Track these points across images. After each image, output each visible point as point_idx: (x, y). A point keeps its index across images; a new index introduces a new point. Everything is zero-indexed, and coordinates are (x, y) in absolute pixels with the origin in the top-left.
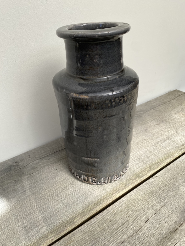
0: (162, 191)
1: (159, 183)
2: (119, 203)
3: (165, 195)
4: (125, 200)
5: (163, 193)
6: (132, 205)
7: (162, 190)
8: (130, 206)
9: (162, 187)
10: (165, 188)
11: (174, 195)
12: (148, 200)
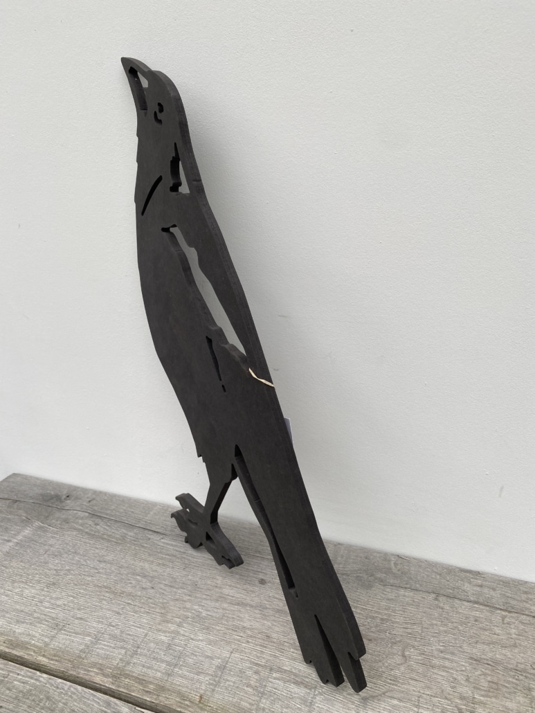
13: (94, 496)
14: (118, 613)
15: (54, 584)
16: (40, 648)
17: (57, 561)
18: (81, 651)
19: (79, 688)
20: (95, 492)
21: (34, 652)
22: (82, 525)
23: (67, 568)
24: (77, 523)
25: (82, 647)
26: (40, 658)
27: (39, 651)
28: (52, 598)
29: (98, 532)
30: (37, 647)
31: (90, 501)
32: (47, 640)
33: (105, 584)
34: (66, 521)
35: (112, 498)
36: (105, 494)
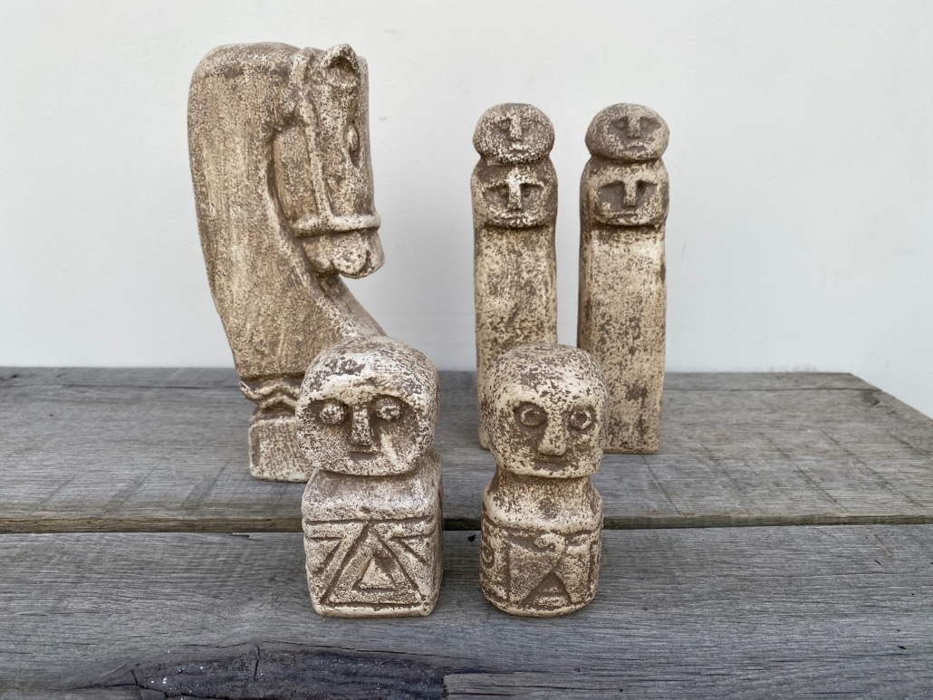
0: (186, 578)
1: (217, 556)
2: (16, 538)
3: (168, 591)
4: (42, 541)
5: (176, 583)
6: (36, 560)
7: (186, 575)
8: (25, 560)
9: (202, 569)
10: (208, 575)
11: (191, 609)
12: (94, 575)
13: (64, 372)
14: (163, 458)
15: (28, 449)
16: (32, 505)
17: (24, 430)
18: (114, 496)
19: (122, 535)
20: (63, 369)
21: (23, 509)
22: (53, 395)
23: (46, 433)
24: (47, 395)
25: (113, 494)
26: (40, 513)
27: (34, 507)
28: (32, 461)
29: (88, 397)
30: (25, 504)
31: (59, 376)
32: (43, 496)
33: (126, 438)
34: (25, 395)
35: (97, 371)
36: (85, 369)
